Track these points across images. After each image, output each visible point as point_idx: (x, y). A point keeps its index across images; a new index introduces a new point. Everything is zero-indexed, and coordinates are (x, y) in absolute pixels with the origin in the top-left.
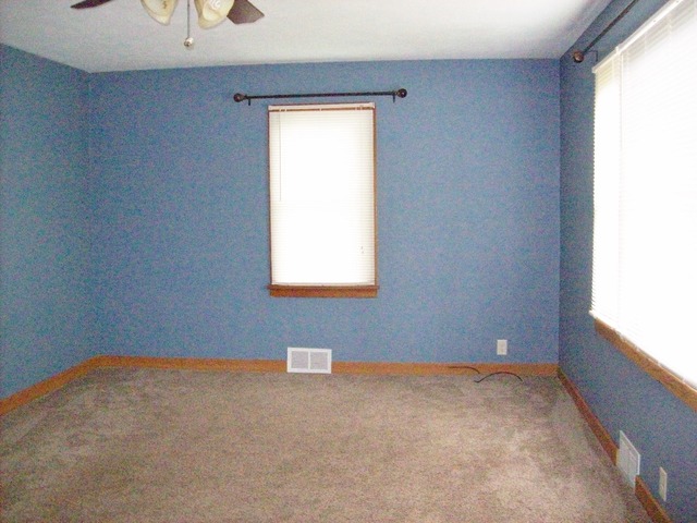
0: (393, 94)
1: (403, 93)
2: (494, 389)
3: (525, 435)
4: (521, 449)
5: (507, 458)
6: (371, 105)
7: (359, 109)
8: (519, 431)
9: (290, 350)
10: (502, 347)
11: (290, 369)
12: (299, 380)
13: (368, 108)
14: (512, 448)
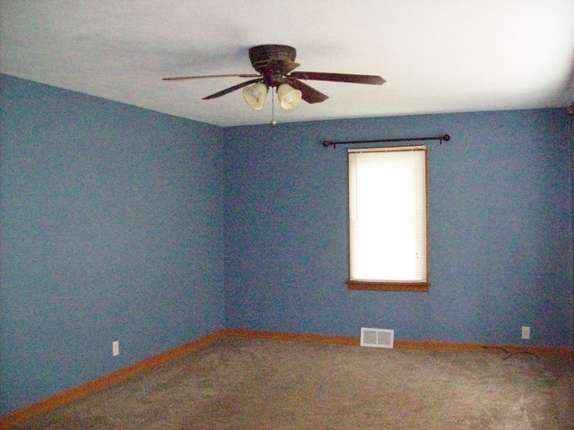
0: (439, 138)
1: (447, 138)
2: (515, 364)
3: (529, 400)
4: (522, 409)
5: (508, 414)
6: (423, 147)
7: (414, 150)
8: (525, 397)
9: (363, 329)
10: (526, 332)
11: (363, 344)
12: (367, 352)
13: (420, 150)
14: (515, 408)
